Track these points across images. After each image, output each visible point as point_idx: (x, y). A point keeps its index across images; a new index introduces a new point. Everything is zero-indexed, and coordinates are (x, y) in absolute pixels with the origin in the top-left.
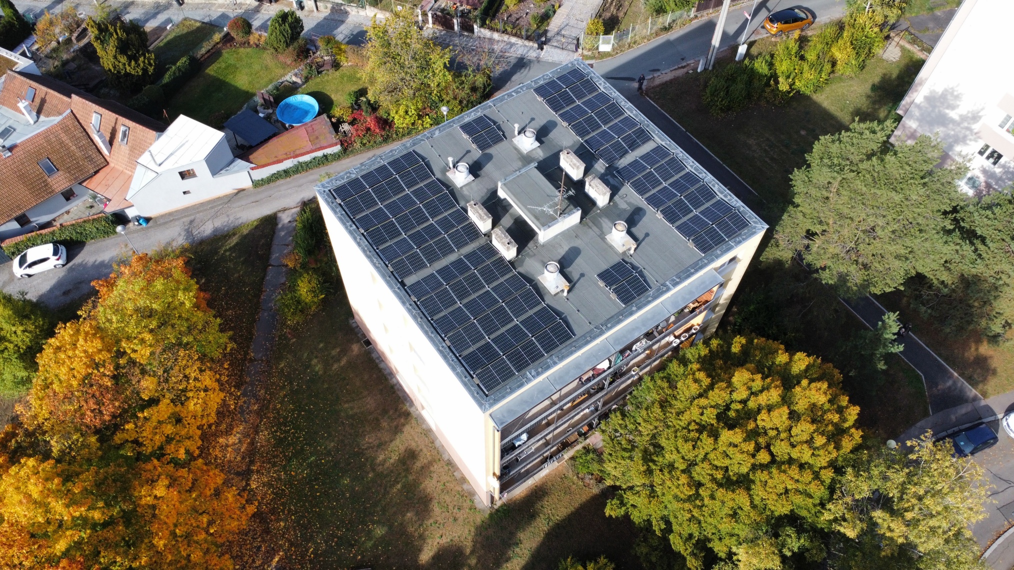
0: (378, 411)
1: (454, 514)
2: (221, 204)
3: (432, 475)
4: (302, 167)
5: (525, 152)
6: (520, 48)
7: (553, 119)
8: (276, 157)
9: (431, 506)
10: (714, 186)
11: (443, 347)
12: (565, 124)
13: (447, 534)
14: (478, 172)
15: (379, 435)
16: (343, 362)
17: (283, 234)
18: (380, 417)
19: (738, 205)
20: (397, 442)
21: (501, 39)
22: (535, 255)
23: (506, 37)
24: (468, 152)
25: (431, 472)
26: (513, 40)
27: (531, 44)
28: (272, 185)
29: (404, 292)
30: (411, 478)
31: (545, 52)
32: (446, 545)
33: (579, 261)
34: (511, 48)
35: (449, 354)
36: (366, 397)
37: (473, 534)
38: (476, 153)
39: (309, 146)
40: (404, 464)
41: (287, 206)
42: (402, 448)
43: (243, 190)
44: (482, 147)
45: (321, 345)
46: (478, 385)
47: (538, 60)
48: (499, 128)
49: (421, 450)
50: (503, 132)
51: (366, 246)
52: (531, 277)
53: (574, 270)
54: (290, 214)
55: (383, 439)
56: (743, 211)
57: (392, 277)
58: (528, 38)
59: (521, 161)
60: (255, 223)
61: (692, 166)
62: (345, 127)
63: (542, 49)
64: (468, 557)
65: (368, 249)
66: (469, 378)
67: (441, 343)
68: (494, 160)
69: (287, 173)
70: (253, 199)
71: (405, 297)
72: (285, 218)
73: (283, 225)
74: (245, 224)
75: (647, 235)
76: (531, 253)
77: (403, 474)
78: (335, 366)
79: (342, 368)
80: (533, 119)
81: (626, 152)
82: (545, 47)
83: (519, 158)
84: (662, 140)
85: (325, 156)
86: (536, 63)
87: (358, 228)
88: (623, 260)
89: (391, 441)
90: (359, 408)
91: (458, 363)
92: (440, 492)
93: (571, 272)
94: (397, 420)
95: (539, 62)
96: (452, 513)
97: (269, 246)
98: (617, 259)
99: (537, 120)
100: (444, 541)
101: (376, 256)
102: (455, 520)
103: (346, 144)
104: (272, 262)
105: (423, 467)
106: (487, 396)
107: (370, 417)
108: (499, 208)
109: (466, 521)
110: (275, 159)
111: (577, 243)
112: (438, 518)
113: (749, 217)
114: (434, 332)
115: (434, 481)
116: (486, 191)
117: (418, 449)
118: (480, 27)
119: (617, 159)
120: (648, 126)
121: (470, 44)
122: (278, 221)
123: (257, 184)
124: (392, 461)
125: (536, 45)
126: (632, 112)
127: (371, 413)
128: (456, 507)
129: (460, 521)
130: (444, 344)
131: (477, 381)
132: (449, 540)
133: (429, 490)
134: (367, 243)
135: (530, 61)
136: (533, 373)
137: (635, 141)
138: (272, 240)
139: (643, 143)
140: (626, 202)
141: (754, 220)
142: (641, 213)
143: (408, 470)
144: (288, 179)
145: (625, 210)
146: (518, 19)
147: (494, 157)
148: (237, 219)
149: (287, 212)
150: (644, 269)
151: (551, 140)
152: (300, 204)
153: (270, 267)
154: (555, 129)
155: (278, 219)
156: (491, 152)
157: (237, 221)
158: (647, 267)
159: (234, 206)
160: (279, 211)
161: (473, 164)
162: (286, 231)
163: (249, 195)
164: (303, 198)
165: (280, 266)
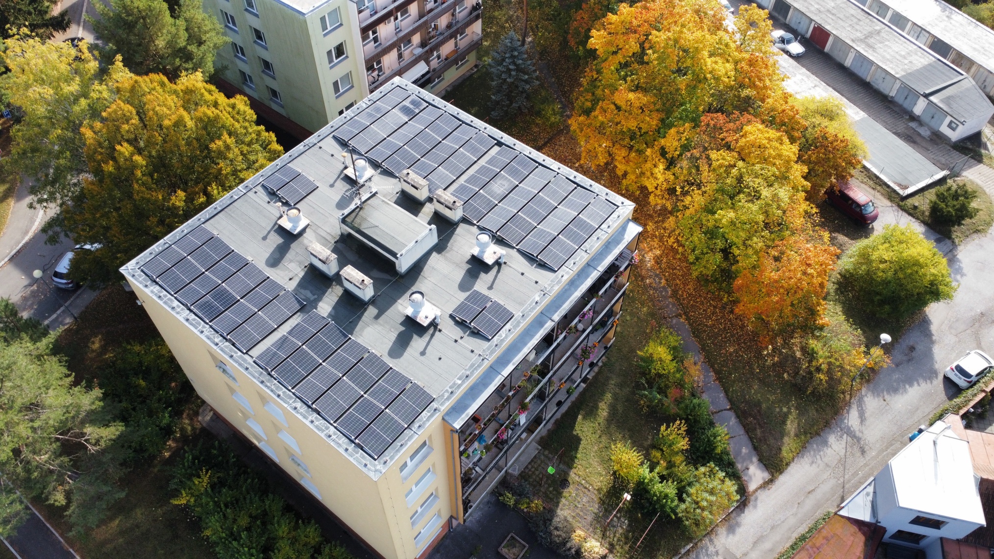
7: (395, 361)
14: (471, 265)
17: (744, 450)
24: (491, 287)
33: (336, 198)
38: (481, 287)
44: (477, 297)
50: (456, 323)
54: (754, 480)
68: (457, 286)
72: (756, 473)
73: (751, 462)
75: (264, 238)
81: (292, 332)
97: (749, 430)
99: (417, 355)
104: (731, 414)
119: (302, 322)
122: (761, 465)
137: (278, 349)
138: (751, 439)
142: (272, 261)
147: (457, 289)
148: (813, 462)
149: (761, 482)
150: (269, 202)
151: (392, 330)
152: (752, 498)
153: (728, 407)
154: (390, 347)
155: (765, 469)
156: (463, 293)
157: (811, 460)
158: (266, 205)
159: (833, 482)
160: (771, 481)
161: (479, 274)
162: (743, 454)
163: (827, 500)
164: (755, 507)
165: (719, 412)
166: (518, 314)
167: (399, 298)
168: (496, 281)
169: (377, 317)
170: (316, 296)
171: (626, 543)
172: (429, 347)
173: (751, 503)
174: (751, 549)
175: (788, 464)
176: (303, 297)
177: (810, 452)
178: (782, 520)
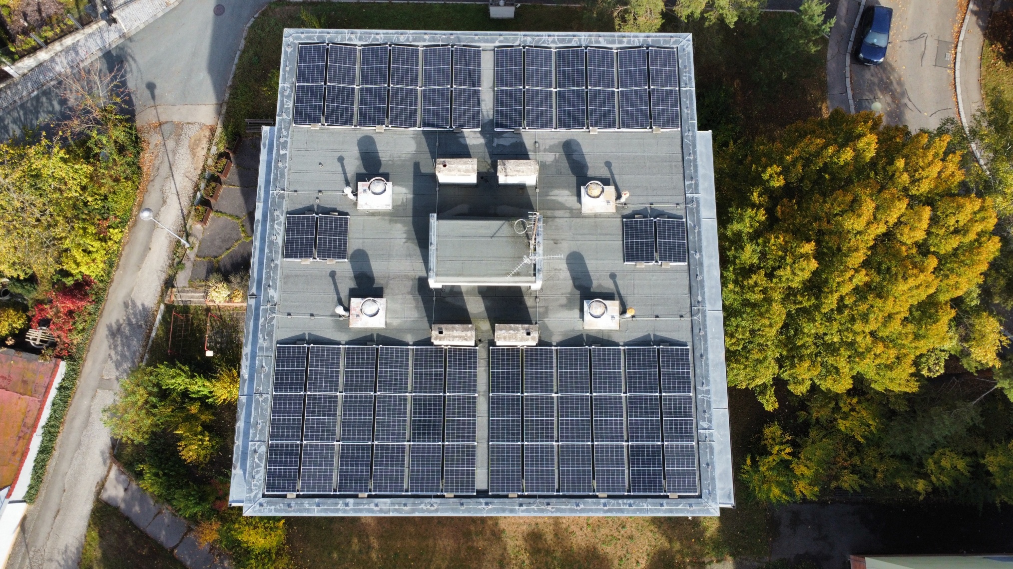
0: (462, 541)
1: (625, 535)
2: (23, 559)
3: (570, 530)
4: (52, 426)
5: (390, 208)
6: (88, 44)
7: (359, 136)
8: (14, 453)
9: (601, 553)
10: (599, 42)
11: (605, 505)
12: (380, 128)
13: (640, 555)
14: (375, 286)
15: (489, 557)
16: (375, 543)
17: (137, 508)
18: (470, 543)
19: (641, 39)
20: (510, 544)
21: (52, 53)
22: (547, 308)
23: (57, 47)
24: (333, 274)
25: (566, 529)
26: (68, 41)
27: (94, 27)
28: (47, 478)
29: (496, 500)
30: (558, 554)
31: (124, 21)
32: (648, 563)
33: (592, 265)
34: (77, 53)
35: (619, 504)
36: (435, 544)
37: (656, 530)
38: (343, 267)
39: (34, 402)
40: (539, 551)
41: (98, 479)
42: (520, 542)
43: (24, 518)
44: (340, 253)
45: (335, 555)
46: (680, 497)
47: (128, 38)
48: (327, 211)
49: (537, 524)
50: (335, 210)
51: (392, 504)
52: (574, 335)
53: (600, 281)
54: (114, 482)
55: (496, 556)
56: (653, 41)
57: (464, 500)
58: (84, 22)
59: (396, 222)
60: (95, 534)
61: (553, 42)
62: (35, 335)
63: (115, 21)
64: (671, 549)
65: (399, 504)
66: (664, 501)
67: (599, 504)
68: (370, 253)
69: (45, 450)
70: (49, 515)
71: (504, 504)
72: (116, 491)
73: (124, 500)
74: (83, 547)
75: (608, 164)
76: (541, 310)
77: (549, 559)
78: (374, 555)
79: (381, 549)
80: (341, 159)
81: (477, 94)
82: (114, 15)
83: (391, 221)
84: (493, 41)
85: (61, 388)
86: (129, 44)
87: (356, 497)
88: (623, 217)
89: (505, 549)
90: (443, 560)
91: (637, 501)
92: (593, 534)
93: (600, 286)
94: (487, 528)
95: (130, 39)
96: (623, 536)
97: (143, 537)
98: (618, 222)
99: (345, 155)
100: (644, 562)
101: (417, 501)
102: (631, 538)
103: (65, 353)
104: (169, 545)
105: (556, 535)
106: (700, 497)
107: (463, 554)
108: (449, 299)
109: (640, 527)
110: (18, 457)
111: (566, 247)
112: (619, 554)
113: (665, 41)
114: (578, 500)
115: (579, 533)
116: (410, 297)
117: (533, 526)
118: (13, 64)
119: (478, 112)
120: (459, 40)
121: (25, 94)
122: (114, 504)
123: (30, 497)
124: (527, 562)
125: (103, 23)
126: (425, 40)
127: (458, 550)
128: (620, 528)
129: (636, 534)
130: (603, 501)
131: (673, 495)
132: (646, 557)
133: (583, 544)
134: (388, 500)
135: (120, 48)
136: (705, 424)
137: (469, 70)
138: (136, 527)
139: (479, 65)
140: (545, 150)
141: (673, 40)
142: (574, 147)
143: (548, 552)
144: (55, 453)
145: (556, 161)
146: (39, 11)
147: (366, 249)
148: (66, 551)
149: (107, 485)
150: (651, 204)
151: (390, 162)
152: (108, 461)
153: (176, 551)
154: (378, 146)
155: (109, 502)
156: (355, 248)
157: (69, 553)
158: (651, 200)
159: (39, 544)
160: (98, 493)
161: (358, 283)
162: (137, 503)
163: (39, 516)
164: (102, 453)
165: (183, 538)
166: (280, 261)
167: (414, 198)
168: (333, 287)
169: (417, 165)
170: (495, 145)
171: (198, 326)
172: (340, 169)
173: (108, 455)
174: (90, 406)
175: (89, 525)
176: (505, 135)
177: (73, 561)
178: (74, 460)
